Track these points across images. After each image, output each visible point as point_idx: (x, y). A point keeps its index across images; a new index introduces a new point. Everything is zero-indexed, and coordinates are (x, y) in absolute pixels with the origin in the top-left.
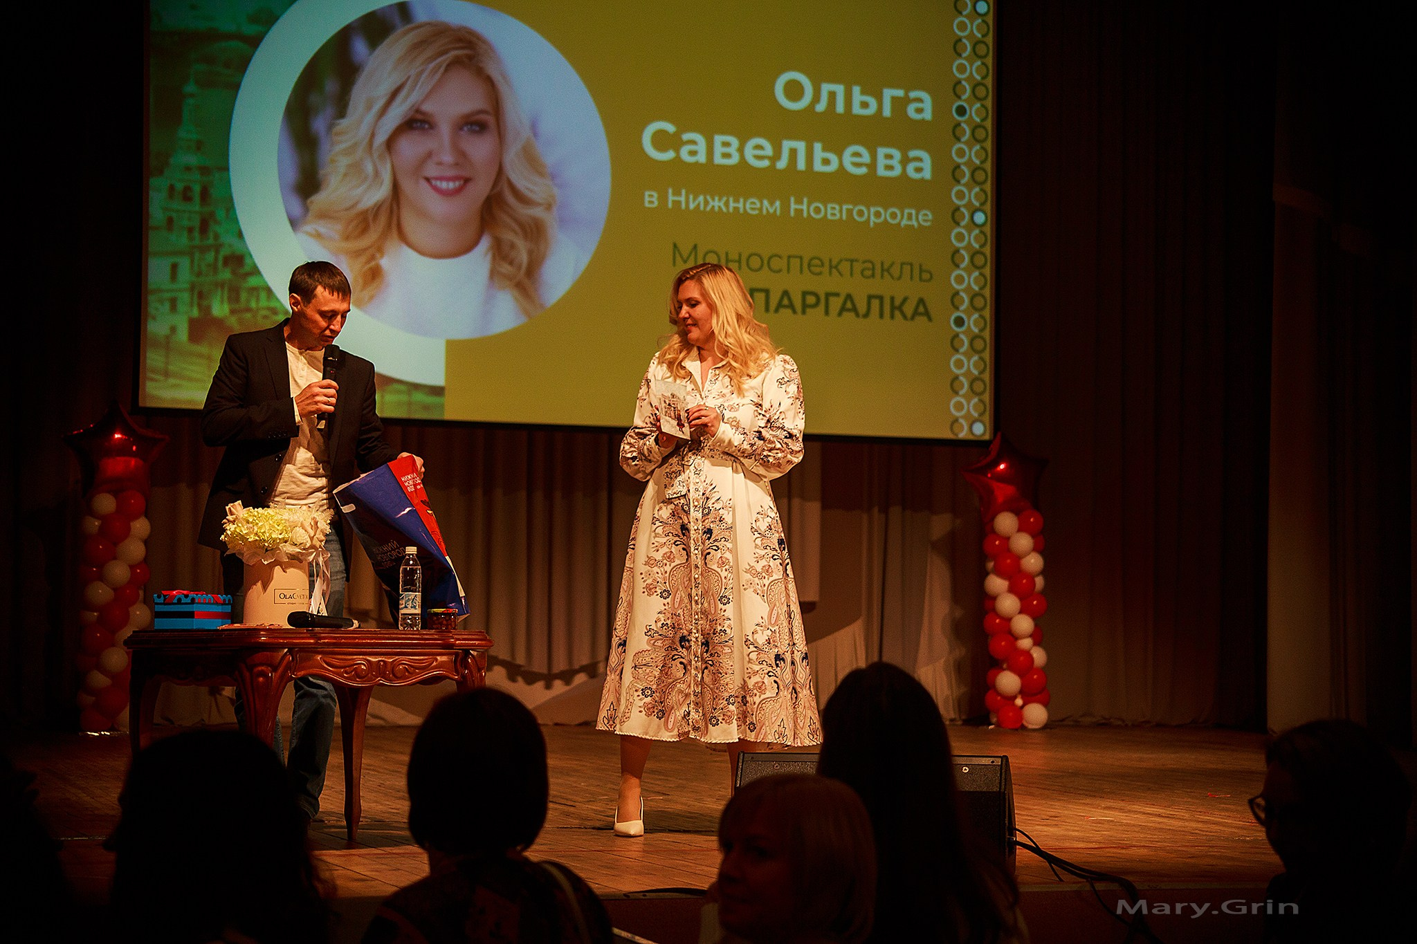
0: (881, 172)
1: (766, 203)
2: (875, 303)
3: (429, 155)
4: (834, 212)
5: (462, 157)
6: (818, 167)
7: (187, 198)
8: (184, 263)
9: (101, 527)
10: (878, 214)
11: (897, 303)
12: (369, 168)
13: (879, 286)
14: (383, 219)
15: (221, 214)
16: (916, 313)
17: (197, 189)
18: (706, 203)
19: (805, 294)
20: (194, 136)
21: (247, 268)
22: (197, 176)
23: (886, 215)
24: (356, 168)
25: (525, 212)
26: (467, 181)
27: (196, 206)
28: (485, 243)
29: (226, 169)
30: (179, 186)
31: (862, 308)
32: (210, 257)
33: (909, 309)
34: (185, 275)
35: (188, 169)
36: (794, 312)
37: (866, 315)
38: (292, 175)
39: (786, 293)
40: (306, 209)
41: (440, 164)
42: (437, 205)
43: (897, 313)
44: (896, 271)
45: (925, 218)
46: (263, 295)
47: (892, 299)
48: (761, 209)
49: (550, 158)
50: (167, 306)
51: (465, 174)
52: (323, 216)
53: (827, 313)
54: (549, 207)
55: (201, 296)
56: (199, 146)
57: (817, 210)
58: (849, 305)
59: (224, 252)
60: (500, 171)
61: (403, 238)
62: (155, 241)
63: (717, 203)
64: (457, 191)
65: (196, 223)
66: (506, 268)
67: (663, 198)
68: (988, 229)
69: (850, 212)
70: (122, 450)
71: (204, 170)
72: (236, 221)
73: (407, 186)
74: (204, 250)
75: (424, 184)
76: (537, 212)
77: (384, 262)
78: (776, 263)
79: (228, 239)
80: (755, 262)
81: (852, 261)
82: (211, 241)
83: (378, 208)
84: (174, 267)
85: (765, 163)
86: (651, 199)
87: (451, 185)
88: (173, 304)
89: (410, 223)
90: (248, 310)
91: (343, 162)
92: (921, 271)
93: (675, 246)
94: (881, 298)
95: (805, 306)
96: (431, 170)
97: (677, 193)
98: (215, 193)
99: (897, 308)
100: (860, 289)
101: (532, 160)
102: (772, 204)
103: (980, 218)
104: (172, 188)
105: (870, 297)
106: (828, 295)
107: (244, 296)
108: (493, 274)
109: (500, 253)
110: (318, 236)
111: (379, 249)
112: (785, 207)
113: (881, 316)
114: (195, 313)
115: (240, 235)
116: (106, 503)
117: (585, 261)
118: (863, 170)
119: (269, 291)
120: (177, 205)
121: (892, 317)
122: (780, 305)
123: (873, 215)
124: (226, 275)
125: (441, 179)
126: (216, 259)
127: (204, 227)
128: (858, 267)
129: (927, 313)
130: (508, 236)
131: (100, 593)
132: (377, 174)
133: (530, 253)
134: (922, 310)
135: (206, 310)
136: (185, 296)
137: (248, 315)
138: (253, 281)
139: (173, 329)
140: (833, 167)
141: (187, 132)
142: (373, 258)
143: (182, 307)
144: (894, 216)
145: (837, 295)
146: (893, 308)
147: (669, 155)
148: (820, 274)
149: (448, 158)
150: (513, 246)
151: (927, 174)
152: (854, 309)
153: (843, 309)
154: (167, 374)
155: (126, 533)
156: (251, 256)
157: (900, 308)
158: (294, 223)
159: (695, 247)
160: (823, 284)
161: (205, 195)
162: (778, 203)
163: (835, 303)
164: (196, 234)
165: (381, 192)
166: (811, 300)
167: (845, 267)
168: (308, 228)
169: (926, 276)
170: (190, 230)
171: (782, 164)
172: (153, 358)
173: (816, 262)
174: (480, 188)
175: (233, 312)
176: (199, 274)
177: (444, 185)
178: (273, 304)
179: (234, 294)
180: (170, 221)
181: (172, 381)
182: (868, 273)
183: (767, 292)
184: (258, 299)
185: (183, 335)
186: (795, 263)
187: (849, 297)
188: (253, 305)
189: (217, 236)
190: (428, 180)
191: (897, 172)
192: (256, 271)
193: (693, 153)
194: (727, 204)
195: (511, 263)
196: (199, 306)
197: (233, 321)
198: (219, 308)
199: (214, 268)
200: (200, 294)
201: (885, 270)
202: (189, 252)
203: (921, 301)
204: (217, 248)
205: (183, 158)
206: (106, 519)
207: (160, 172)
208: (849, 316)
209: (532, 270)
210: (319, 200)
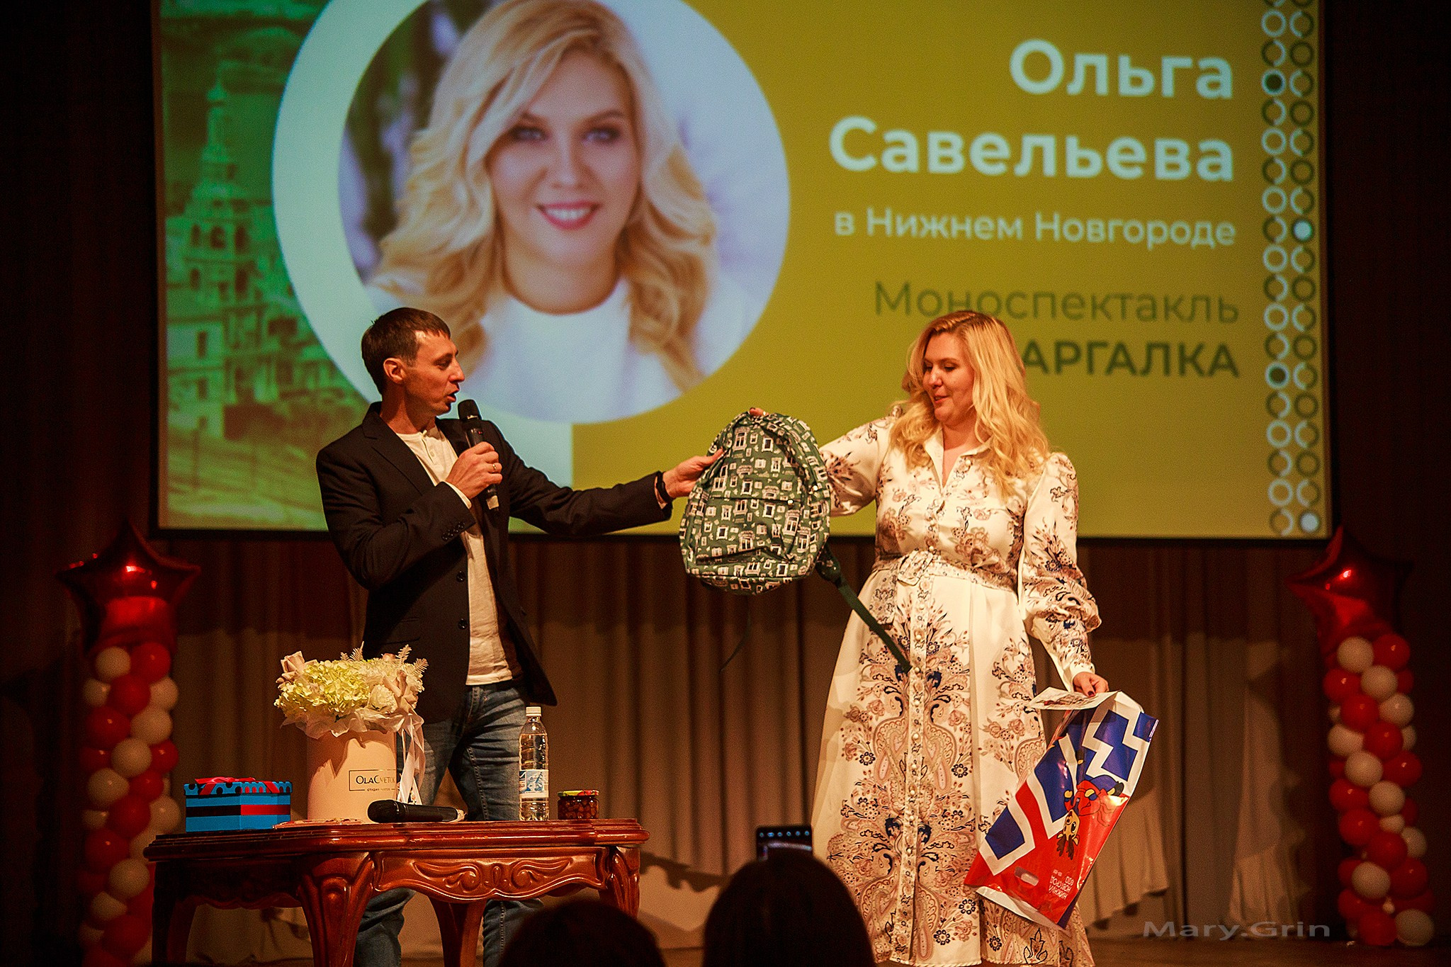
0: (1162, 173)
1: (1002, 223)
2: (1158, 355)
3: (543, 175)
4: (1097, 231)
5: (587, 176)
6: (1073, 170)
7: (216, 241)
8: (216, 332)
9: (111, 695)
10: (1158, 232)
11: (1189, 352)
12: (462, 195)
13: (1160, 330)
14: (483, 263)
15: (263, 263)
16: (1215, 366)
17: (230, 230)
18: (920, 226)
19: (1059, 345)
20: (225, 159)
21: (301, 336)
22: (230, 213)
23: (1170, 232)
24: (444, 195)
25: (674, 247)
26: (595, 208)
27: (230, 253)
28: (622, 291)
29: (267, 202)
30: (206, 228)
31: (1139, 361)
32: (250, 322)
33: (1205, 360)
34: (217, 347)
35: (218, 204)
36: (1045, 369)
37: (1146, 371)
38: (358, 207)
40: (379, 254)
41: (557, 186)
42: (554, 242)
43: (1189, 368)
44: (1185, 309)
45: (1225, 234)
46: (324, 373)
47: (1182, 348)
48: (995, 232)
49: (705, 172)
50: (194, 390)
51: (591, 197)
52: (403, 261)
53: (1091, 369)
54: (706, 239)
55: (240, 375)
56: (232, 173)
57: (1074, 230)
58: (1121, 358)
59: (269, 315)
60: (639, 193)
61: (511, 288)
62: (175, 303)
63: (935, 226)
64: (582, 223)
65: (230, 276)
66: (650, 325)
67: (861, 222)
68: (1315, 246)
69: (1119, 231)
70: (137, 587)
71: (239, 205)
72: (284, 272)
73: (514, 217)
74: (241, 313)
75: (536, 214)
76: (691, 247)
77: (487, 322)
78: (1018, 305)
79: (274, 297)
80: (990, 304)
81: (1124, 298)
82: (251, 300)
83: (475, 250)
84: (202, 338)
85: (1000, 169)
86: (844, 224)
87: (574, 215)
88: (202, 387)
89: (519, 266)
90: (304, 392)
91: (427, 189)
92: (1222, 306)
93: (879, 287)
94: (1166, 348)
95: (1060, 362)
96: (546, 195)
97: (880, 214)
98: (256, 234)
99: (1188, 360)
100: (1137, 335)
101: (681, 176)
102: (1010, 223)
103: (1303, 230)
104: (196, 231)
105: (1151, 347)
106: (1091, 346)
107: (297, 373)
108: (634, 332)
109: (643, 303)
110: (396, 290)
111: (479, 304)
112: (1029, 227)
113: (1167, 371)
114: (233, 399)
115: (290, 291)
116: (116, 661)
117: (757, 310)
118: (1136, 173)
119: (332, 367)
120: (204, 253)
121: (1182, 371)
123: (1151, 233)
124: (272, 345)
125: (559, 206)
126: (259, 325)
127: (242, 281)
128: (1132, 306)
129: (1231, 366)
130: (651, 281)
131: (110, 785)
132: (473, 203)
133: (683, 303)
134: (1225, 360)
135: (246, 394)
136: (217, 379)
137: (304, 400)
138: (309, 354)
139: (203, 422)
140: (1094, 169)
141: (214, 154)
142: (470, 316)
143: (213, 391)
144: (1181, 232)
145: (1104, 345)
146: (1183, 360)
147: (868, 163)
148: (1080, 316)
149: (568, 177)
150: (658, 294)
151: (1227, 173)
152: (1129, 364)
153: (1113, 365)
154: (196, 483)
155: (144, 701)
156: (305, 318)
157: (1193, 360)
158: (363, 273)
159: (906, 288)
160: (1082, 332)
161: (241, 238)
162: (1018, 223)
163: (1102, 357)
164: (231, 292)
165: (481, 226)
166: (1068, 353)
167: (1114, 306)
168: (383, 278)
169: (1228, 314)
170: (223, 287)
171: (1023, 169)
172: (175, 462)
173: (1075, 301)
174: (613, 218)
175: (284, 396)
176: (236, 346)
177: (564, 215)
178: (337, 383)
179: (284, 370)
180: (195, 275)
181: (203, 492)
182: (1148, 313)
184: (317, 377)
185: (216, 428)
186: (1045, 303)
187: (1121, 347)
188: (311, 385)
189: (259, 294)
190: (542, 208)
191: (1184, 172)
192: (313, 340)
193: (900, 159)
194: (948, 227)
195: (657, 317)
196: (239, 390)
197: (284, 409)
198: (265, 391)
199: (256, 336)
200: (239, 374)
201: (1171, 308)
202: (222, 317)
203: (1223, 349)
204: (260, 310)
205: (210, 190)
206: (117, 684)
207: (180, 209)
208: (1122, 373)
209: (686, 326)
210: (396, 240)
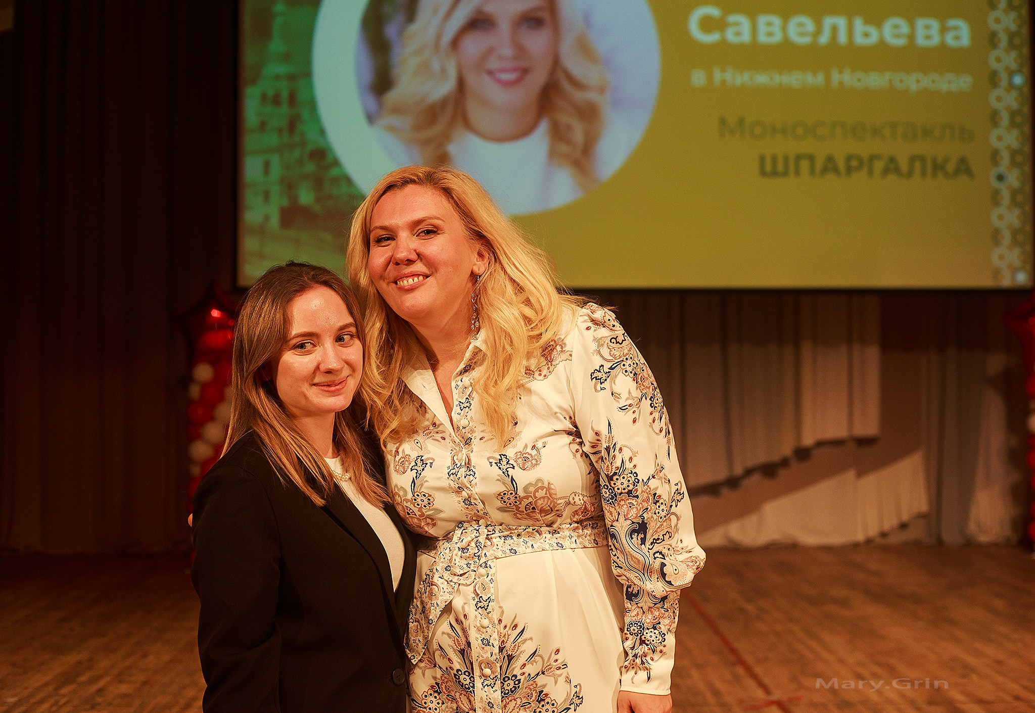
0: (920, 42)
1: (809, 76)
2: (918, 165)
3: (490, 52)
4: (875, 80)
5: (521, 50)
6: (859, 40)
7: (276, 101)
8: (275, 159)
9: (201, 394)
10: (918, 81)
11: (939, 162)
12: (436, 65)
14: (449, 112)
15: (305, 115)
16: (957, 172)
17: (285, 94)
18: (752, 79)
19: (849, 158)
20: (283, 49)
21: (329, 161)
22: (285, 84)
23: (926, 81)
25: (580, 96)
26: (525, 71)
27: (284, 109)
28: (543, 127)
29: (308, 74)
30: (270, 93)
31: (905, 169)
32: (297, 153)
33: (950, 167)
34: (276, 170)
35: (277, 77)
36: (839, 175)
37: (910, 174)
38: (368, 76)
39: (830, 159)
40: (380, 105)
41: (501, 57)
42: (497, 95)
43: (940, 173)
44: (937, 133)
45: (963, 82)
47: (934, 160)
48: (805, 82)
49: (602, 46)
50: (261, 198)
51: (524, 65)
52: (397, 110)
53: (871, 173)
54: (602, 90)
56: (286, 57)
57: (860, 80)
58: (892, 167)
59: (310, 147)
60: (556, 61)
61: (468, 125)
62: (250, 142)
63: (762, 79)
64: (517, 81)
65: (284, 123)
66: (563, 148)
67: (710, 77)
68: (1027, 91)
69: (890, 81)
70: (219, 325)
71: (292, 78)
72: (319, 120)
73: (472, 80)
74: (291, 146)
75: (486, 77)
76: (592, 96)
77: (452, 149)
78: (820, 131)
79: (312, 136)
80: (800, 131)
81: (894, 126)
82: (297, 138)
83: (444, 102)
84: (267, 164)
85: (808, 40)
86: (698, 78)
87: (511, 76)
88: (267, 196)
89: (475, 112)
90: (330, 197)
91: (412, 63)
92: (962, 131)
93: (723, 122)
94: (923, 160)
95: (849, 170)
96: (493, 64)
97: (723, 70)
98: (301, 97)
99: (938, 167)
100: (902, 151)
101: (585, 49)
102: (815, 76)
103: (1018, 80)
104: (264, 96)
105: (913, 159)
106: (872, 158)
107: (327, 185)
108: (553, 154)
109: (558, 134)
110: (392, 129)
111: (447, 136)
112: (828, 79)
113: (924, 175)
114: (285, 202)
115: (322, 132)
116: (204, 372)
117: (638, 137)
118: (903, 41)
119: (349, 181)
120: (269, 109)
121: (935, 176)
122: (825, 170)
123: (913, 82)
124: (310, 167)
125: (502, 71)
126: (302, 154)
127: (292, 124)
128: (900, 131)
129: (969, 172)
130: (564, 119)
131: (201, 451)
132: (444, 71)
133: (586, 133)
134: (964, 168)
135: (294, 199)
136: (275, 189)
137: (331, 203)
138: (334, 172)
139: (267, 218)
140: (874, 39)
141: (276, 45)
142: (440, 145)
143: (273, 198)
144: (933, 82)
145: (880, 158)
146: (935, 168)
147: (715, 37)
148: (863, 139)
149: (507, 51)
150: (569, 128)
151: (966, 42)
152: (897, 171)
153: (886, 171)
154: (261, 257)
155: (220, 398)
156: (331, 149)
157: (942, 168)
158: (371, 118)
160: (864, 149)
161: (292, 99)
162: (820, 76)
163: (879, 166)
164: (285, 134)
165: (448, 86)
166: (854, 163)
167: (887, 132)
168: (384, 121)
169: (966, 136)
170: (280, 131)
171: (824, 39)
172: (249, 244)
173: (859, 127)
174: (538, 78)
175: (319, 199)
176: (288, 168)
177: (505, 77)
179: (318, 183)
180: (263, 124)
181: (266, 263)
183: (811, 158)
184: (338, 188)
185: (275, 222)
187: (892, 160)
188: (335, 192)
189: (302, 135)
190: (490, 73)
191: (936, 41)
192: (336, 163)
193: (738, 34)
194: (772, 79)
195: (568, 144)
196: (289, 197)
197: (318, 208)
198: (306, 197)
199: (300, 162)
200: (289, 186)
201: (927, 132)
202: (279, 150)
203: (963, 161)
204: (303, 144)
205: (273, 69)
206: (205, 386)
207: (254, 81)
208: (892, 178)
209: (588, 148)
210: (393, 96)
